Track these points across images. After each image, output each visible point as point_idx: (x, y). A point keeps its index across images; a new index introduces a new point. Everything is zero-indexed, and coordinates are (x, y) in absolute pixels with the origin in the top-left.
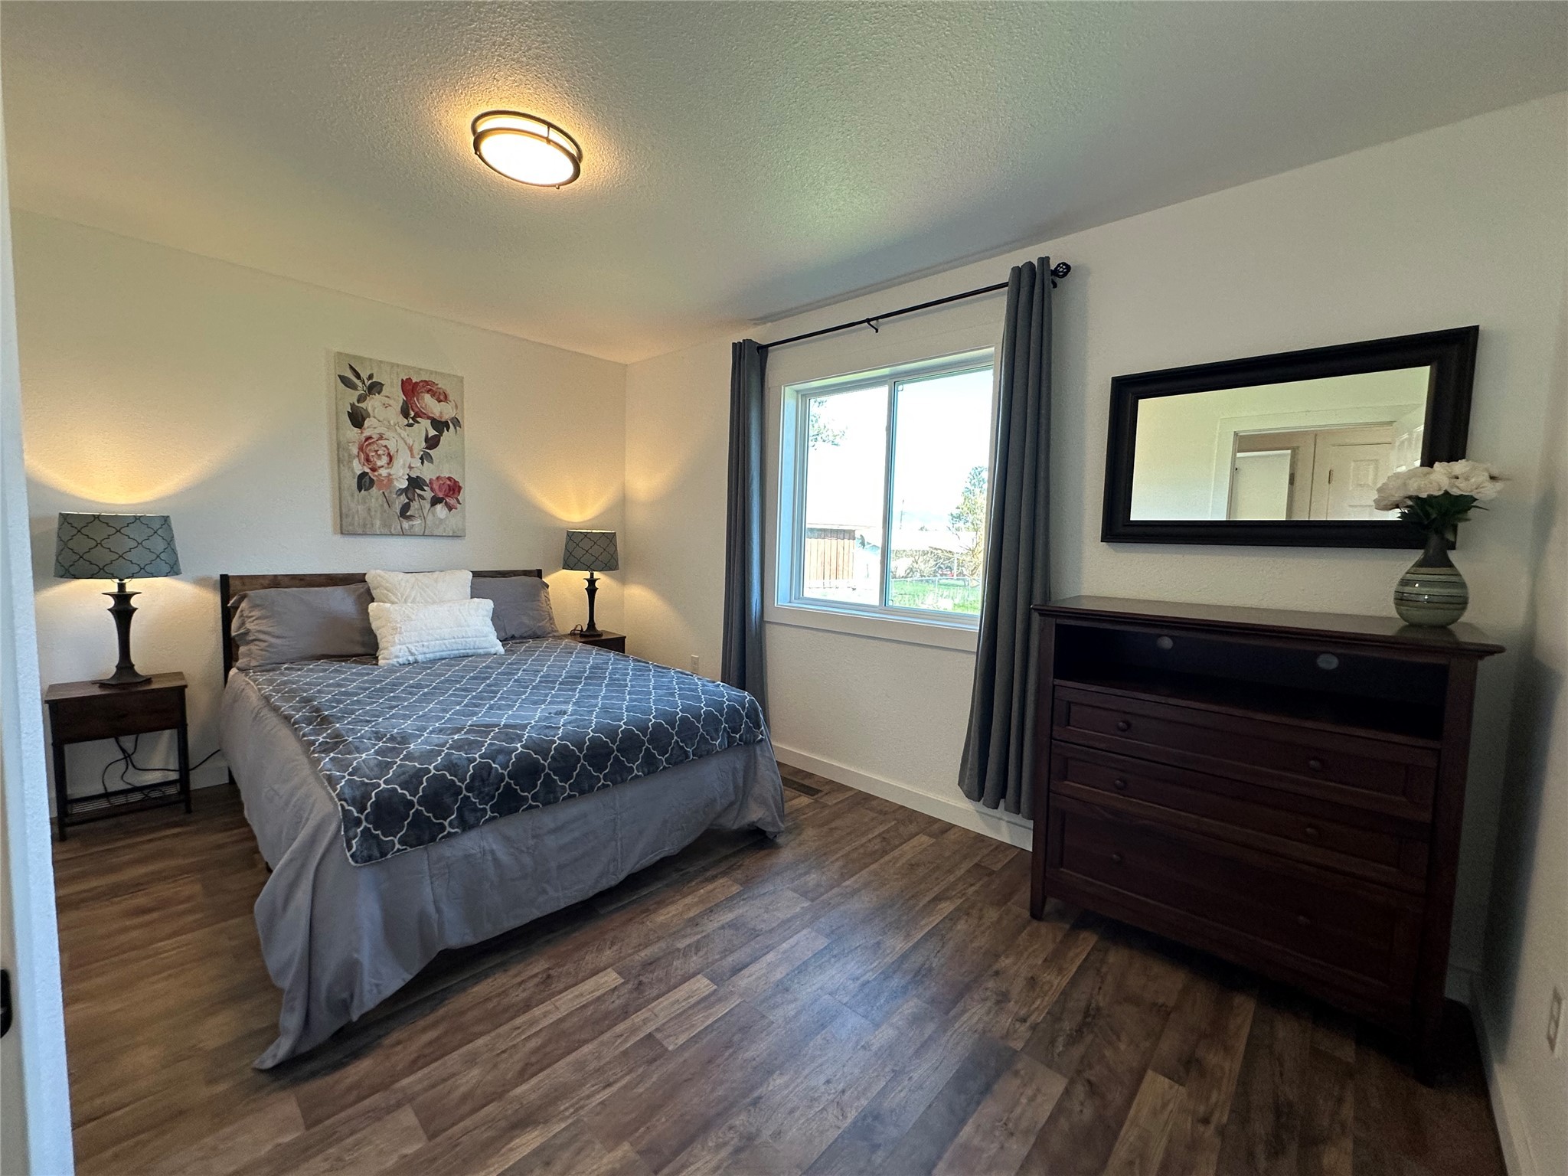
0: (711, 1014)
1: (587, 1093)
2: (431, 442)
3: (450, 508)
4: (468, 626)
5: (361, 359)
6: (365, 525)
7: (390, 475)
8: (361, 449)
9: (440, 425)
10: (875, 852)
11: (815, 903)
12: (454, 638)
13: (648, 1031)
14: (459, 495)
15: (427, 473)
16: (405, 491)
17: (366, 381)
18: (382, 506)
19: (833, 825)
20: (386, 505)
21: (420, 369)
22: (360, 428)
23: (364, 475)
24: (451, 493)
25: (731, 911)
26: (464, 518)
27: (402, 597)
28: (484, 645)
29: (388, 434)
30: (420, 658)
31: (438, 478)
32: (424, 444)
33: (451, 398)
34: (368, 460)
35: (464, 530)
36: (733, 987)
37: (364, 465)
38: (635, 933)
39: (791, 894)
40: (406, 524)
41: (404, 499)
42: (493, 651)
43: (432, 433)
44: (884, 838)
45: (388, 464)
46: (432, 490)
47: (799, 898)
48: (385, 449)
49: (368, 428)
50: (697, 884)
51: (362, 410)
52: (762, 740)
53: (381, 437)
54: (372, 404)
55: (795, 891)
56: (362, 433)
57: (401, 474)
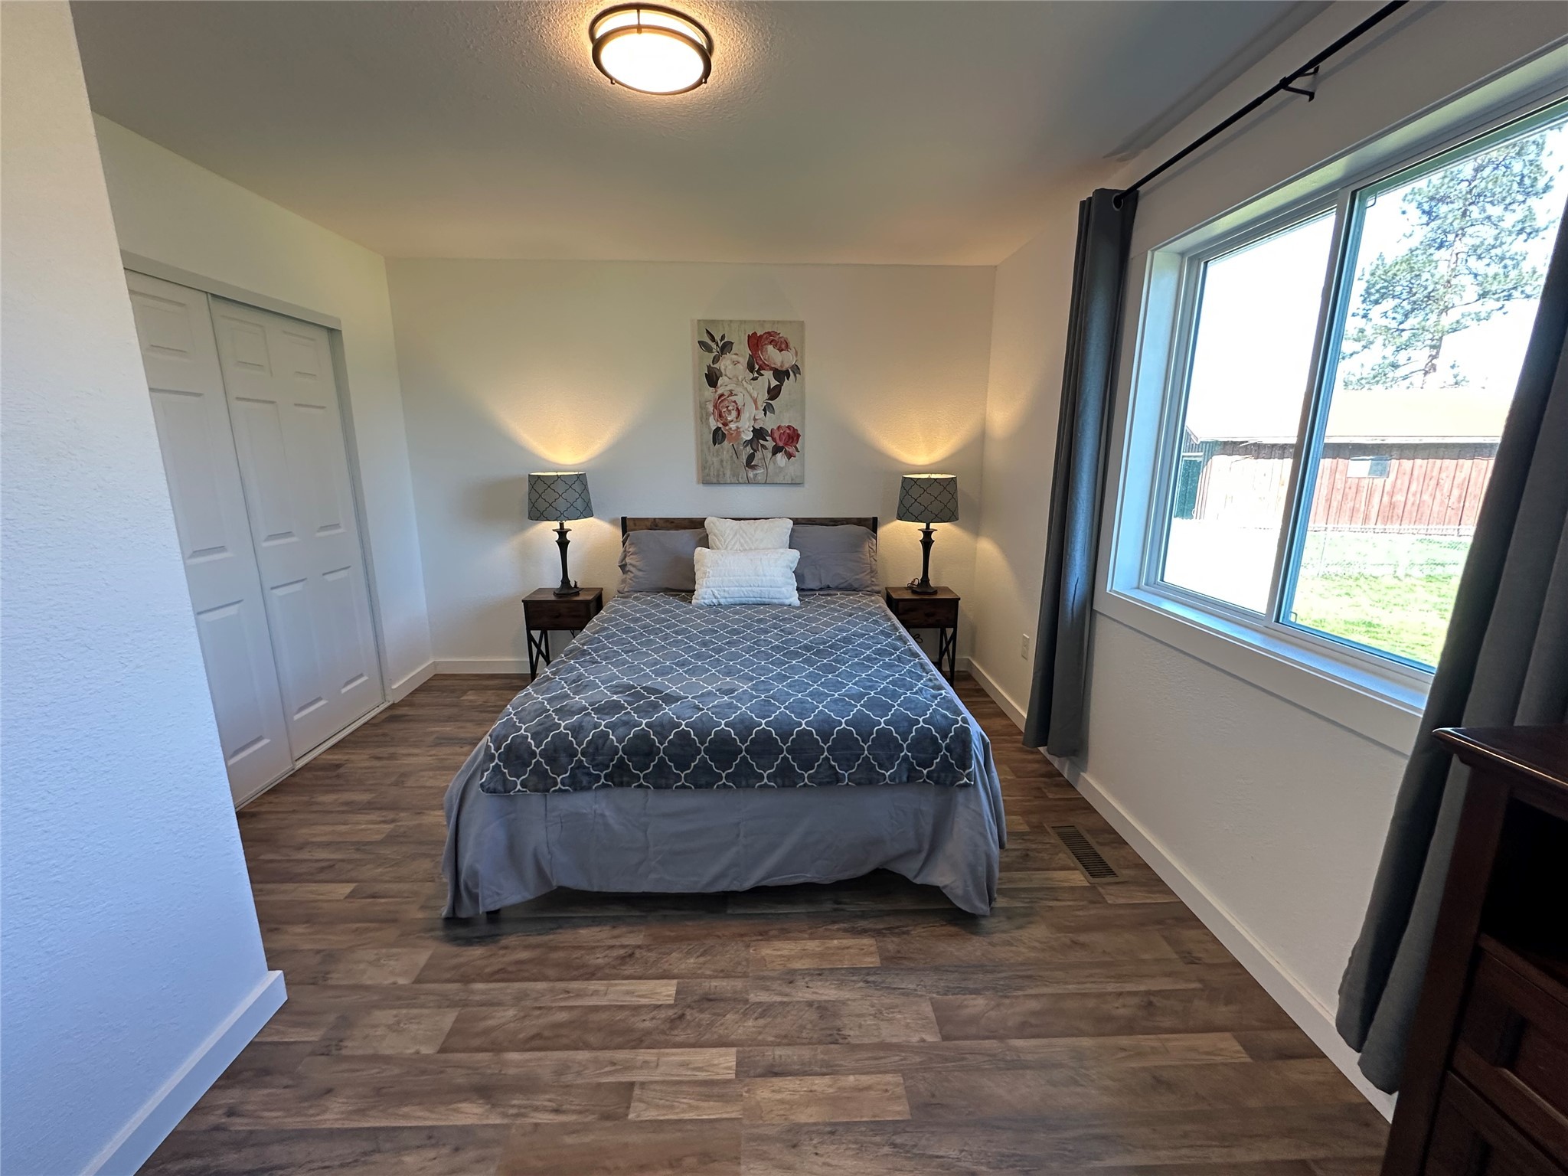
0: (697, 1108)
1: (538, 1103)
2: (773, 393)
3: (790, 456)
4: (765, 575)
5: (713, 322)
6: (718, 476)
7: (738, 428)
8: (715, 406)
9: (781, 375)
10: (1110, 1018)
11: (946, 1043)
12: (751, 586)
13: (634, 1079)
14: (797, 443)
15: (769, 423)
16: (750, 442)
17: (719, 342)
18: (732, 457)
19: (1083, 938)
20: (735, 455)
21: (764, 321)
22: (715, 387)
23: (718, 429)
24: (790, 441)
25: (839, 987)
26: (803, 465)
27: (725, 542)
28: (778, 596)
29: (738, 390)
30: (722, 601)
31: (779, 427)
32: (766, 396)
33: (791, 345)
34: (720, 416)
35: (802, 477)
36: (748, 1092)
37: (718, 420)
38: (733, 953)
39: (927, 1009)
40: (751, 474)
41: (749, 450)
42: (787, 602)
43: (774, 383)
44: (1150, 1004)
45: (737, 418)
46: (774, 439)
47: (932, 1023)
48: (734, 404)
49: (721, 386)
50: (838, 930)
51: (716, 370)
52: (966, 785)
53: (731, 394)
54: (725, 364)
55: (936, 1007)
56: (716, 391)
57: (747, 427)
